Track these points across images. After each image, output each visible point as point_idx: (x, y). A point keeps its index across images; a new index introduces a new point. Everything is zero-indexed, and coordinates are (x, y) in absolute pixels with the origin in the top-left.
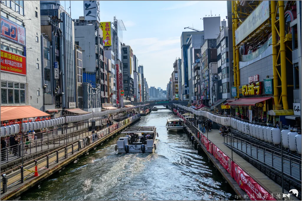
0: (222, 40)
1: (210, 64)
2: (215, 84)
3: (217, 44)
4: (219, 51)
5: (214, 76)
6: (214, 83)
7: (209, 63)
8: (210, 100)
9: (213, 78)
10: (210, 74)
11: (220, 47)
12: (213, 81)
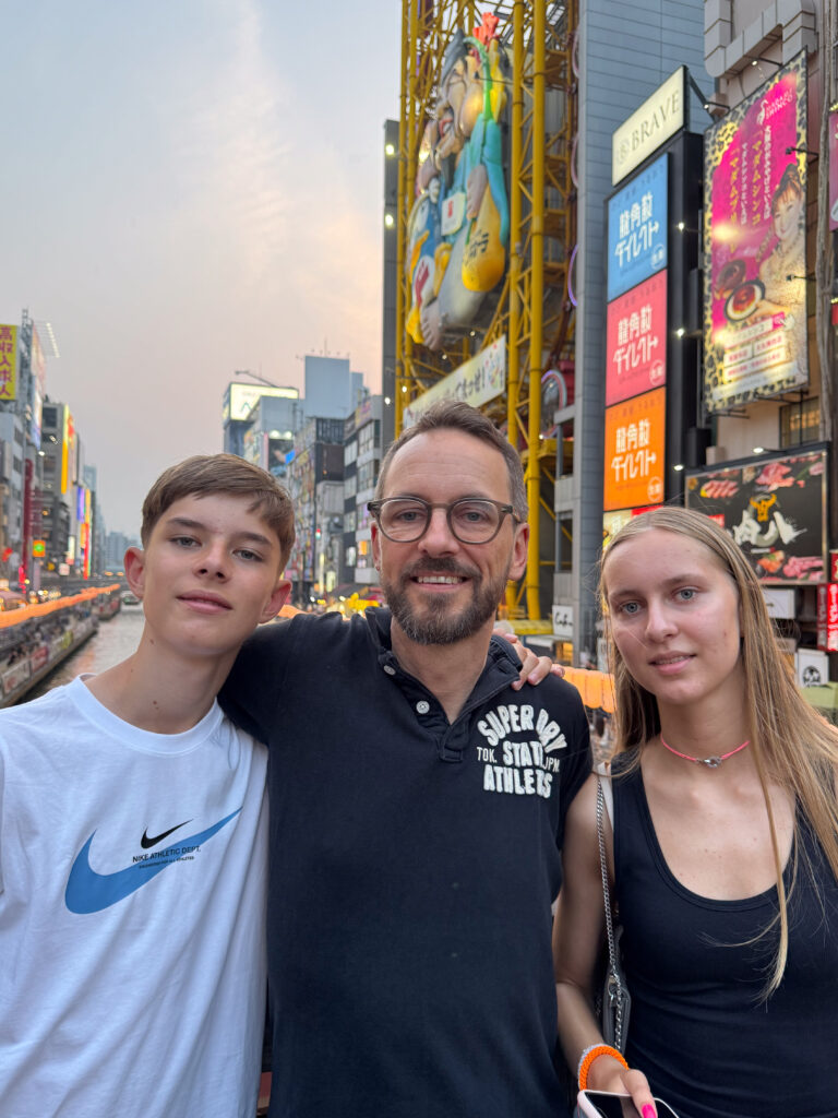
0: (364, 426)
1: (320, 487)
2: (337, 543)
3: (347, 436)
4: (350, 455)
5: (332, 520)
6: (332, 539)
7: (318, 481)
8: (317, 582)
9: (329, 525)
10: (318, 515)
11: (354, 444)
12: (329, 531)
